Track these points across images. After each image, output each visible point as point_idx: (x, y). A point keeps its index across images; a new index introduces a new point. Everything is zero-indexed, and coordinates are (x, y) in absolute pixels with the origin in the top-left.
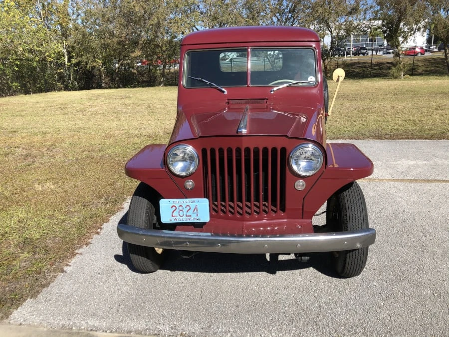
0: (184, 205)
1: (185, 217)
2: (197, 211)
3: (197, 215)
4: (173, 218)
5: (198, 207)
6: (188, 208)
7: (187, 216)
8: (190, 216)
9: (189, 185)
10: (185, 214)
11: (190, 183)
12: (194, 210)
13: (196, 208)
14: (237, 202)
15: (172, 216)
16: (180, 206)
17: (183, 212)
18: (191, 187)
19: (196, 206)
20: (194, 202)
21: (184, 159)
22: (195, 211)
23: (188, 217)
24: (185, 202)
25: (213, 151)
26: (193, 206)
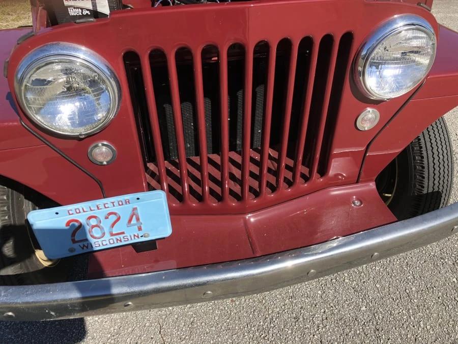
0: (101, 214)
1: (107, 236)
2: (138, 219)
3: (140, 229)
4: (76, 246)
5: (139, 212)
6: (113, 218)
7: (112, 235)
8: (123, 233)
9: (102, 154)
10: (107, 230)
11: (104, 149)
12: (130, 220)
13: (134, 214)
14: (208, 153)
15: (74, 241)
16: (90, 218)
17: (102, 228)
18: (109, 158)
19: (135, 209)
20: (127, 202)
21: (71, 92)
22: (134, 221)
23: (118, 237)
24: (101, 206)
25: (158, 58)
26: (124, 212)
